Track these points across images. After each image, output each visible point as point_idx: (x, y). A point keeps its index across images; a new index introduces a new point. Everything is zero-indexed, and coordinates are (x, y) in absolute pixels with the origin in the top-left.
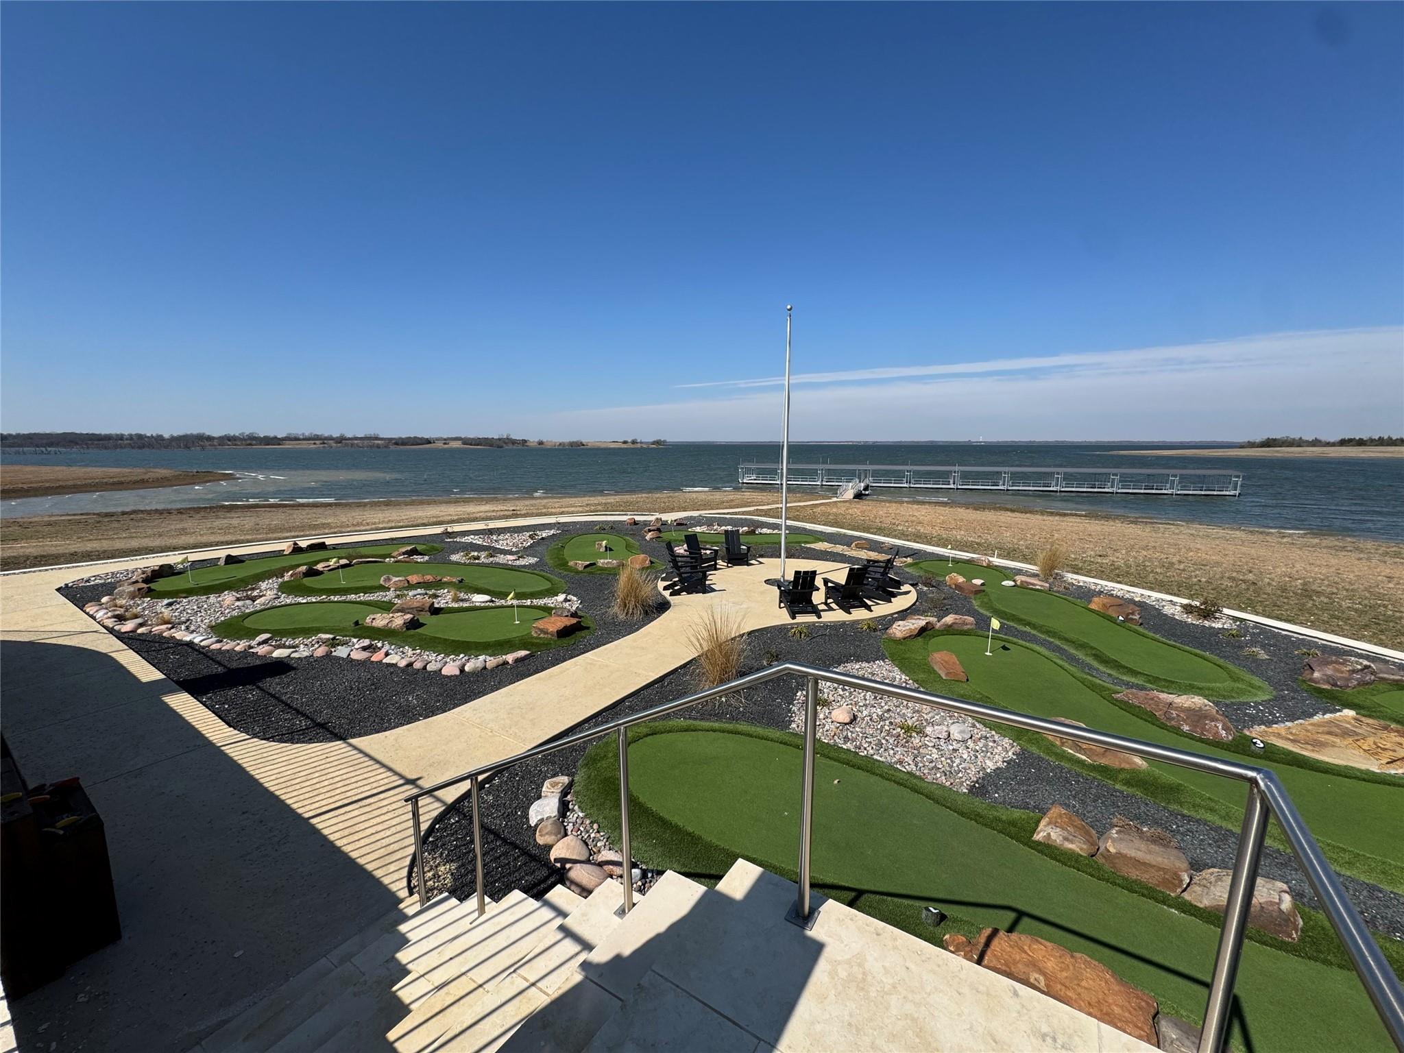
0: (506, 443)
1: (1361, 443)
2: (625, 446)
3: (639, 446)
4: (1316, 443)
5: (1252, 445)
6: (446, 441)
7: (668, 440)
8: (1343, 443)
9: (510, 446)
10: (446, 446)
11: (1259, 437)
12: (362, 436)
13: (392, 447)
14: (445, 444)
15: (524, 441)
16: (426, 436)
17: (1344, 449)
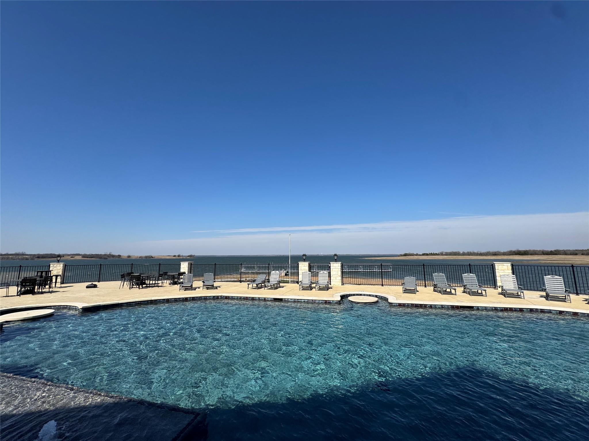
0: (109, 257)
1: (427, 255)
2: (174, 258)
3: (181, 258)
4: (417, 255)
5: (401, 255)
6: (73, 255)
7: (196, 255)
8: (424, 255)
9: (112, 258)
10: (72, 259)
11: (403, 253)
12: (14, 253)
13: (36, 259)
14: (72, 257)
15: (119, 256)
16: (57, 253)
17: (423, 256)
